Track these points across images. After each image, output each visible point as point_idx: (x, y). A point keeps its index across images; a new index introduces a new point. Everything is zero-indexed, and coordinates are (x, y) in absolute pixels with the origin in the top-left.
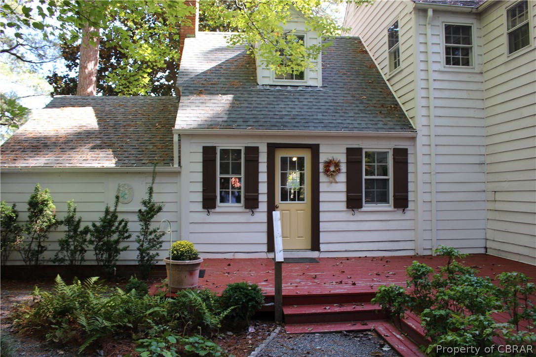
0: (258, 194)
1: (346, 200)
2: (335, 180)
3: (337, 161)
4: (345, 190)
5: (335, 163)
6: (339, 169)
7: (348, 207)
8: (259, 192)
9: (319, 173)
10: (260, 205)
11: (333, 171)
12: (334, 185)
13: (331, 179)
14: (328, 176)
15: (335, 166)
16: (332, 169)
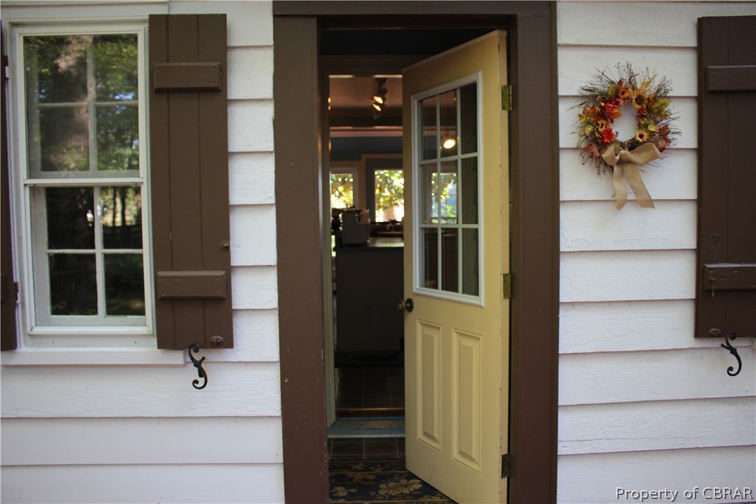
0: (228, 269)
1: (693, 296)
2: (640, 190)
3: (650, 91)
4: (690, 242)
5: (640, 99)
6: (664, 132)
7: (700, 331)
8: (236, 260)
9: (554, 151)
10: (243, 329)
11: (633, 145)
12: (631, 215)
13: (621, 187)
14: (605, 166)
15: (640, 115)
16: (624, 129)
